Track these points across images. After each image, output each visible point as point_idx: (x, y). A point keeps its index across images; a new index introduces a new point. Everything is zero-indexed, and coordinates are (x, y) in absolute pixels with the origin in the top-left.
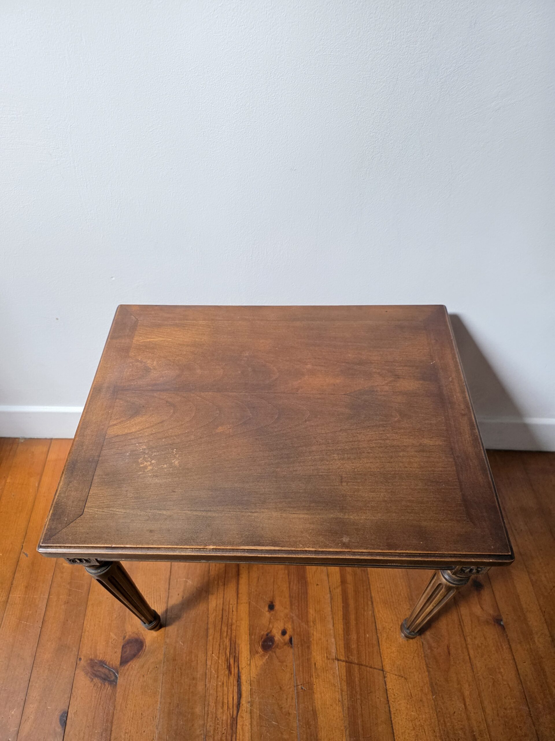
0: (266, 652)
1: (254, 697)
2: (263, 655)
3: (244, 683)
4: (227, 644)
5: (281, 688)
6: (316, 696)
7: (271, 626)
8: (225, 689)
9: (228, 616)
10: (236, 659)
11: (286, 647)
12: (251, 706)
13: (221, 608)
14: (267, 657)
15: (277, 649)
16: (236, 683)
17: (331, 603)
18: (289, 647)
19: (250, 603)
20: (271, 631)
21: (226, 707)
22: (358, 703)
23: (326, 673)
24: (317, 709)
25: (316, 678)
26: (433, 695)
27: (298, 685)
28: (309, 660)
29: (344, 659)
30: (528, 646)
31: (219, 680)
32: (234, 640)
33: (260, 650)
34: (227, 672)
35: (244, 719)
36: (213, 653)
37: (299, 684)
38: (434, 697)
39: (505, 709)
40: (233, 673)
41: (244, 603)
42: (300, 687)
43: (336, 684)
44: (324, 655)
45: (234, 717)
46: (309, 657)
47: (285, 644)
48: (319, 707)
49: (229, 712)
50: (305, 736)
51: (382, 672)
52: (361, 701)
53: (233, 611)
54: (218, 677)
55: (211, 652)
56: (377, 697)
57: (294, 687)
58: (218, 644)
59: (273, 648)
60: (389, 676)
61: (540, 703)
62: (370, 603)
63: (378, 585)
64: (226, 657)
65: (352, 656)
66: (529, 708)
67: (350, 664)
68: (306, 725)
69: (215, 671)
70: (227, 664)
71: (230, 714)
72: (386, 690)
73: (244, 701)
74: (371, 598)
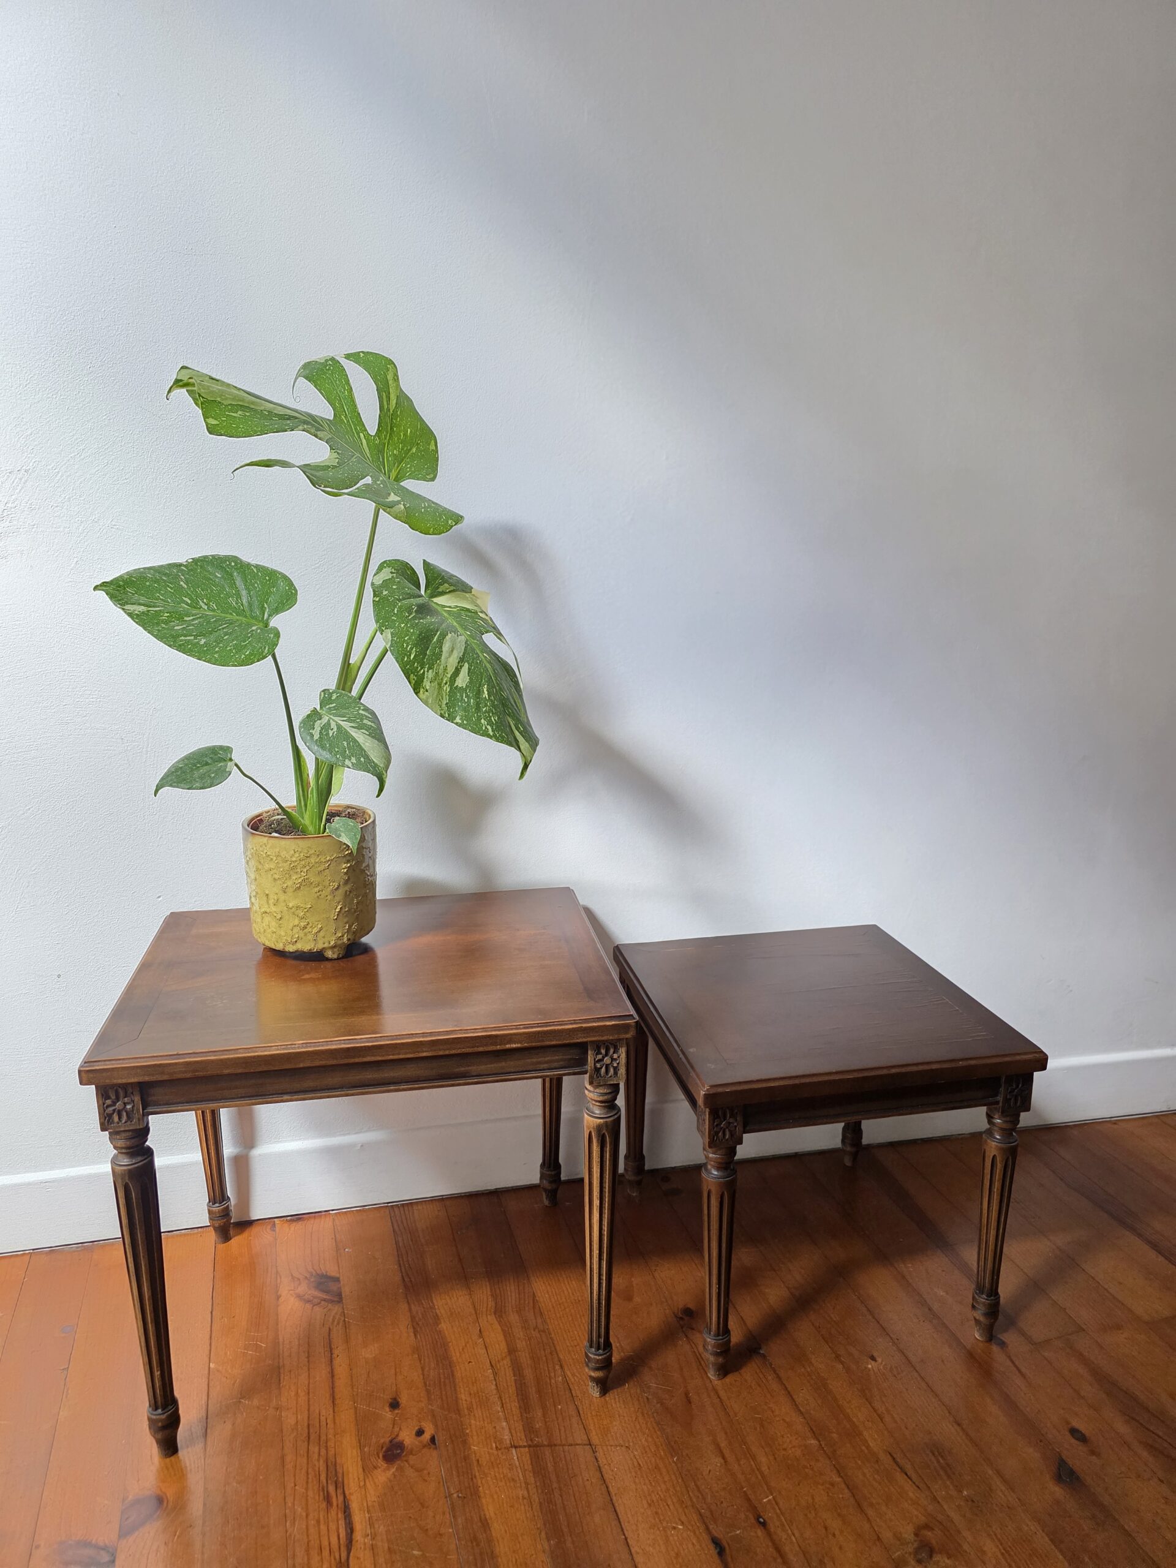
0: (392, 1464)
1: (376, 1526)
2: (388, 1469)
3: (357, 1512)
4: (321, 1468)
5: (423, 1506)
6: (484, 1501)
7: (396, 1429)
8: (323, 1527)
9: (320, 1432)
10: (339, 1485)
11: (425, 1450)
12: (373, 1539)
13: (306, 1424)
14: (393, 1470)
15: (411, 1456)
16: (341, 1515)
17: (495, 1380)
18: (430, 1448)
19: (356, 1408)
20: (397, 1435)
21: (326, 1553)
22: (556, 1494)
23: (498, 1468)
24: (487, 1517)
25: (481, 1478)
26: (672, 1457)
27: (452, 1494)
28: (466, 1458)
29: (525, 1444)
30: (803, 1370)
31: (311, 1516)
32: (333, 1460)
33: (381, 1463)
34: (324, 1505)
35: (362, 1559)
36: (295, 1485)
37: (453, 1492)
38: (675, 1459)
39: (785, 1449)
40: (335, 1504)
41: (347, 1410)
42: (455, 1495)
43: (517, 1479)
44: (492, 1445)
45: (343, 1560)
46: (466, 1453)
47: (424, 1446)
48: (492, 1514)
49: (332, 1557)
50: (471, 1558)
51: (589, 1446)
52: (560, 1489)
53: (327, 1424)
54: (307, 1516)
55: (293, 1485)
56: (585, 1479)
57: (446, 1497)
58: (304, 1471)
59: (404, 1456)
60: (601, 1450)
61: (834, 1433)
62: (557, 1367)
63: (568, 1344)
64: (321, 1486)
65: (538, 1438)
66: (819, 1442)
67: (535, 1448)
68: (472, 1543)
69: (302, 1508)
70: (324, 1494)
71: (335, 1559)
72: (599, 1467)
73: (358, 1536)
74: (560, 1361)
